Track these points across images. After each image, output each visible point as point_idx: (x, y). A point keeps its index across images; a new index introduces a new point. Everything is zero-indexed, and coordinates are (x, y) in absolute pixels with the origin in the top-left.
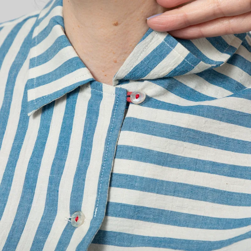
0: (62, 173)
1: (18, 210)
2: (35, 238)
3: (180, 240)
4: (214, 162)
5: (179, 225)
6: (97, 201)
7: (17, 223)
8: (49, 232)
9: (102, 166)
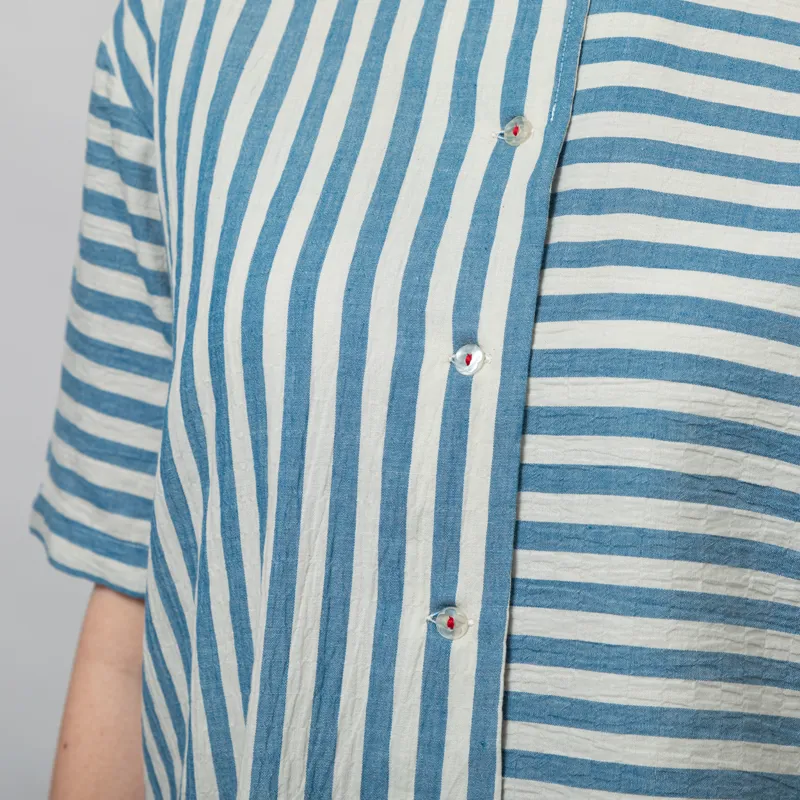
0: (481, 54)
1: (394, 125)
2: (436, 171)
3: (709, 152)
4: (776, 20)
5: (705, 122)
6: (554, 93)
7: (395, 149)
8: (462, 160)
9: (565, 31)
